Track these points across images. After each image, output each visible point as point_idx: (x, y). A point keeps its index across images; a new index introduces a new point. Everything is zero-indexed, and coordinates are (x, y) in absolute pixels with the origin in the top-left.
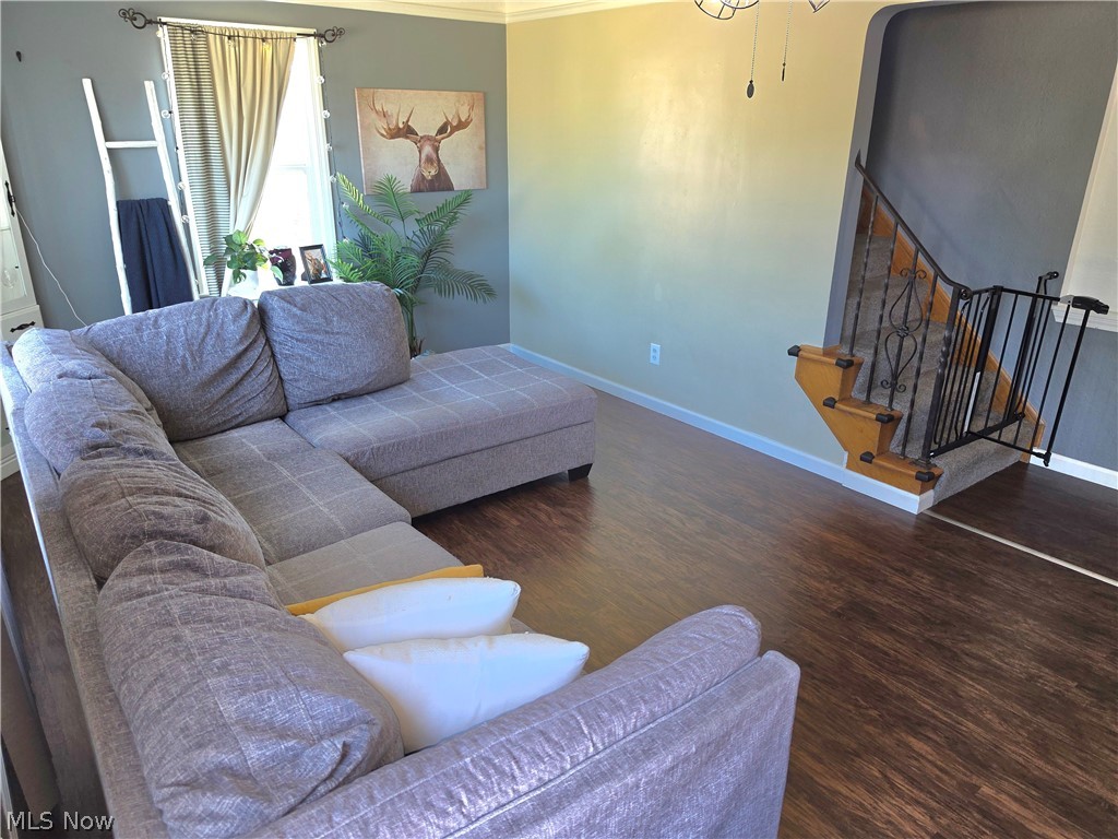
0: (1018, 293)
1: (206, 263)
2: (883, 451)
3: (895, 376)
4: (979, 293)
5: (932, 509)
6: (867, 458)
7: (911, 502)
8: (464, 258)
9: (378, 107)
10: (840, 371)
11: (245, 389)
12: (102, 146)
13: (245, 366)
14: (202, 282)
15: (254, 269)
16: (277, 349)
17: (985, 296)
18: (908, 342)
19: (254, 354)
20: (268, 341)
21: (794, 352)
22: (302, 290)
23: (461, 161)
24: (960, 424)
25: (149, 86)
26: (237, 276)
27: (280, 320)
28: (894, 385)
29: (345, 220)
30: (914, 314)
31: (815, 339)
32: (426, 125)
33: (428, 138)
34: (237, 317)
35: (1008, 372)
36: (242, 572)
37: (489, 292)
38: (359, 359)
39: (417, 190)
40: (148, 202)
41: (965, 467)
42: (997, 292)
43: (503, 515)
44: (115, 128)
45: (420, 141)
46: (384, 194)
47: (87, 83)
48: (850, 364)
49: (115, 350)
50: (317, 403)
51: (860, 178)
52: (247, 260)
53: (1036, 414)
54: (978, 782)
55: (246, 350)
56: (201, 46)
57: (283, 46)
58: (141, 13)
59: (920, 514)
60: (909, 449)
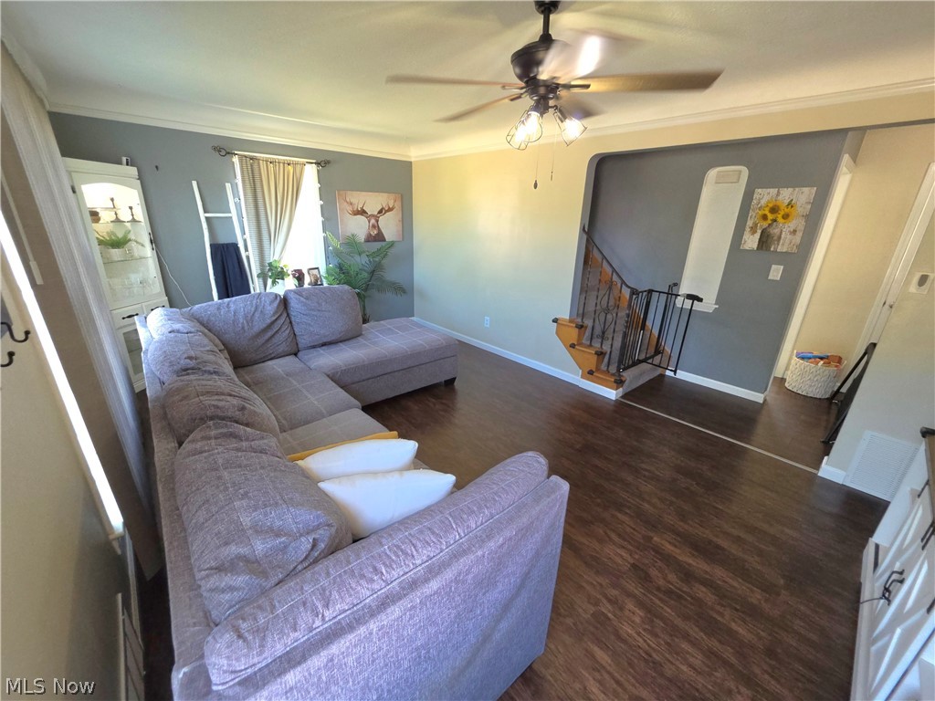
0: (660, 292)
1: (258, 276)
2: (598, 369)
3: (603, 333)
4: (642, 292)
5: (622, 397)
6: (591, 373)
7: (612, 394)
8: (392, 275)
9: (348, 200)
10: (577, 330)
11: (275, 340)
12: (202, 215)
13: (276, 328)
14: (256, 285)
15: (283, 279)
16: (293, 319)
17: (645, 294)
18: (609, 316)
19: (280, 322)
20: (288, 315)
21: (555, 321)
22: (307, 289)
23: (389, 227)
24: (634, 355)
25: (228, 186)
26: (274, 283)
27: (294, 304)
28: (603, 336)
29: (330, 256)
30: (611, 303)
31: (565, 314)
32: (372, 208)
33: (373, 216)
34: (272, 302)
35: (656, 332)
36: (262, 438)
37: (404, 292)
38: (337, 326)
39: (367, 241)
40: (227, 245)
41: (637, 377)
42: (650, 292)
43: (411, 404)
44: (209, 207)
45: (369, 217)
46: (351, 242)
47: (195, 184)
48: (582, 326)
49: (205, 319)
50: (314, 347)
51: (585, 237)
52: (280, 275)
53: (669, 353)
54: (651, 534)
55: (276, 319)
56: (256, 167)
57: (298, 167)
58: (223, 148)
59: (617, 400)
60: (610, 368)
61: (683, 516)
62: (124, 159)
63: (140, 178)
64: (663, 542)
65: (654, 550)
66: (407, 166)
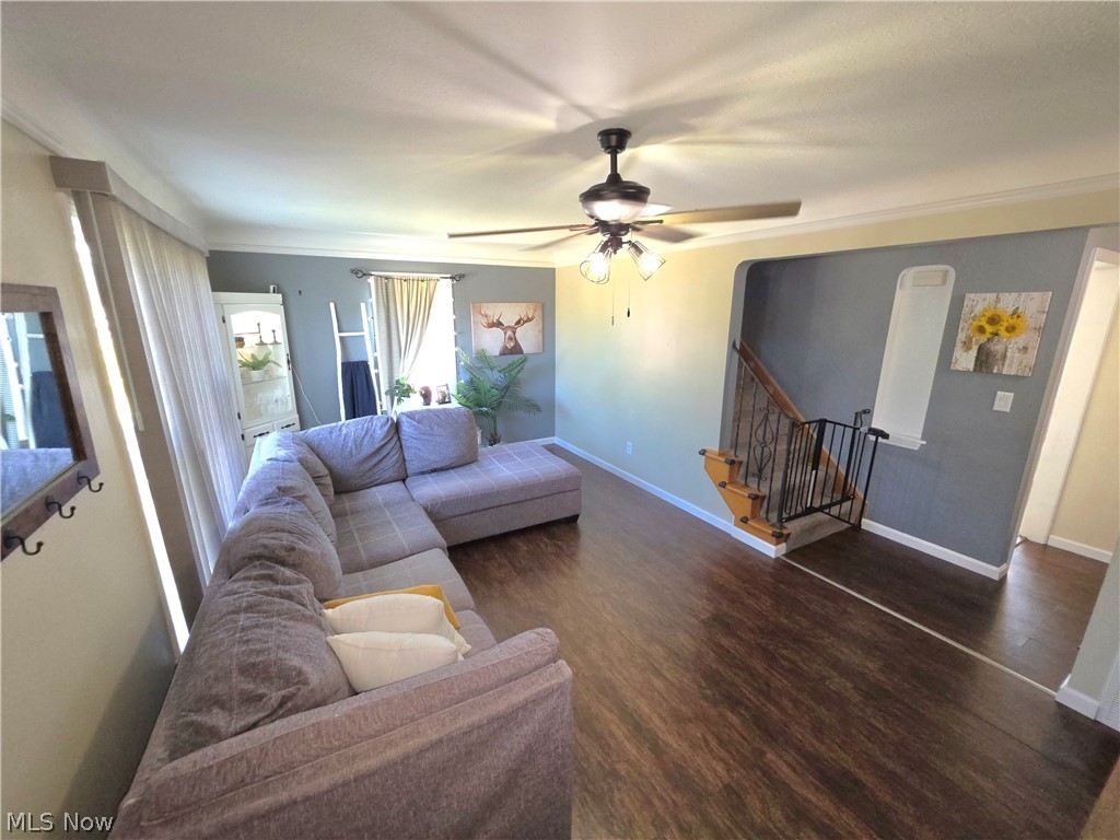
0: (835, 423)
1: (386, 393)
2: (754, 516)
3: (760, 470)
4: (809, 423)
5: (785, 555)
6: (744, 520)
7: (771, 550)
9: (483, 312)
10: (728, 466)
11: (382, 466)
12: (337, 335)
13: (384, 452)
14: (383, 402)
15: (409, 396)
16: (403, 442)
17: (813, 424)
18: (766, 451)
19: (390, 446)
20: (399, 438)
21: (703, 452)
22: (432, 408)
23: (528, 338)
24: (804, 501)
25: (363, 305)
26: (399, 400)
27: (406, 428)
28: (760, 475)
29: (461, 370)
30: (769, 436)
31: (714, 446)
33: (510, 327)
34: (382, 426)
35: (842, 471)
36: (299, 582)
38: (447, 451)
39: (501, 354)
40: (358, 363)
42: (822, 423)
43: (520, 544)
44: (344, 326)
45: (505, 329)
46: (482, 357)
47: (332, 305)
48: (732, 463)
50: (423, 473)
51: (736, 355)
52: (406, 392)
53: (862, 496)
54: (766, 749)
55: (386, 444)
56: (390, 285)
57: (432, 284)
58: (360, 270)
59: (777, 559)
60: (770, 516)
61: (818, 729)
62: (272, 287)
63: (284, 303)
64: (780, 763)
65: (761, 769)
66: (552, 272)
